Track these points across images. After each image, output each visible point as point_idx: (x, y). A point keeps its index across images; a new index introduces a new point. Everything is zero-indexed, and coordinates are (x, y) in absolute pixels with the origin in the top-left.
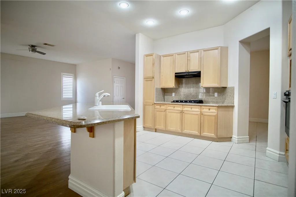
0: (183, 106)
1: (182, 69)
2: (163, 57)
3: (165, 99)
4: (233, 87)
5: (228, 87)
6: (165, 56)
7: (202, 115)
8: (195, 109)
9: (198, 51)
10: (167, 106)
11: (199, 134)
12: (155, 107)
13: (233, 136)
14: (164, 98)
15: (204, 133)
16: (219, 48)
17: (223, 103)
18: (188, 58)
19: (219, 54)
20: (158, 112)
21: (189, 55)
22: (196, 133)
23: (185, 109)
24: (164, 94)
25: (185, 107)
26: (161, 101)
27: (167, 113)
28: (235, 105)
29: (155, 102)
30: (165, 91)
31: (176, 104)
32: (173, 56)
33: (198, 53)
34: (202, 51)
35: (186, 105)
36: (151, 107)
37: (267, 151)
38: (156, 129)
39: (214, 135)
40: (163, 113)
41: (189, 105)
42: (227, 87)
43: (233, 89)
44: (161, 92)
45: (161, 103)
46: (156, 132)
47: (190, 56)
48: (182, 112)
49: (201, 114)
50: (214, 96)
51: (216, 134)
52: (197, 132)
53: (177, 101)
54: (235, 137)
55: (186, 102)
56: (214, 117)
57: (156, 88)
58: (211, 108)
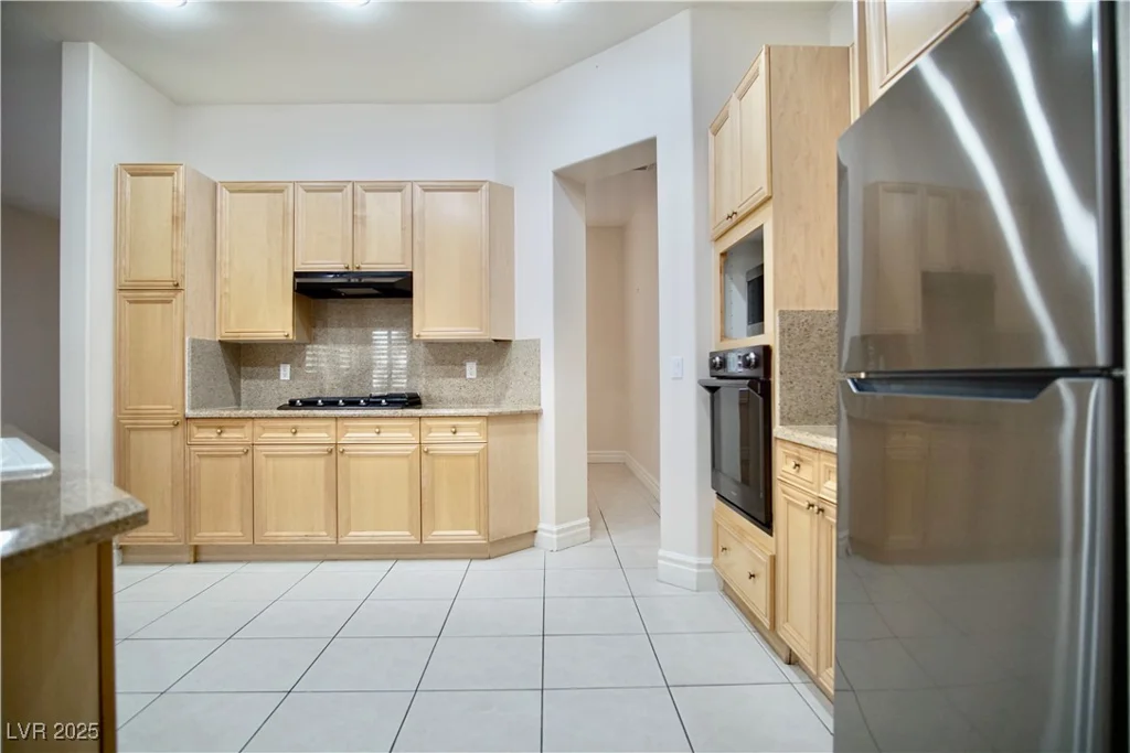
0: (340, 423)
1: (328, 260)
2: (231, 192)
3: (244, 397)
4: (534, 341)
5: (517, 338)
6: (243, 186)
7: (424, 456)
8: (394, 433)
9: (397, 188)
10: (257, 430)
11: (414, 540)
12: (187, 436)
13: (541, 526)
14: (234, 391)
15: (434, 533)
16: (484, 188)
17: (498, 402)
18: (358, 213)
19: (484, 213)
20: (206, 462)
21: (358, 199)
22: (403, 536)
23: (351, 436)
24: (235, 373)
25: (347, 427)
26: (223, 404)
27: (260, 460)
28: (543, 407)
29: (189, 413)
30: (242, 357)
31: (304, 417)
32: (281, 191)
33: (399, 194)
34: (418, 190)
35: (352, 417)
36: (165, 437)
37: (660, 562)
38: (196, 547)
39: (474, 532)
40: (236, 463)
41: (369, 417)
42: (510, 341)
43: (534, 346)
44: (221, 360)
45: (226, 414)
46: (196, 561)
47: (363, 206)
48: (334, 451)
49: (423, 452)
50: (465, 376)
51: (483, 532)
52: (408, 533)
53: (310, 403)
54: (548, 529)
55: (352, 403)
56: (473, 462)
57: (193, 341)
58: (461, 426)
